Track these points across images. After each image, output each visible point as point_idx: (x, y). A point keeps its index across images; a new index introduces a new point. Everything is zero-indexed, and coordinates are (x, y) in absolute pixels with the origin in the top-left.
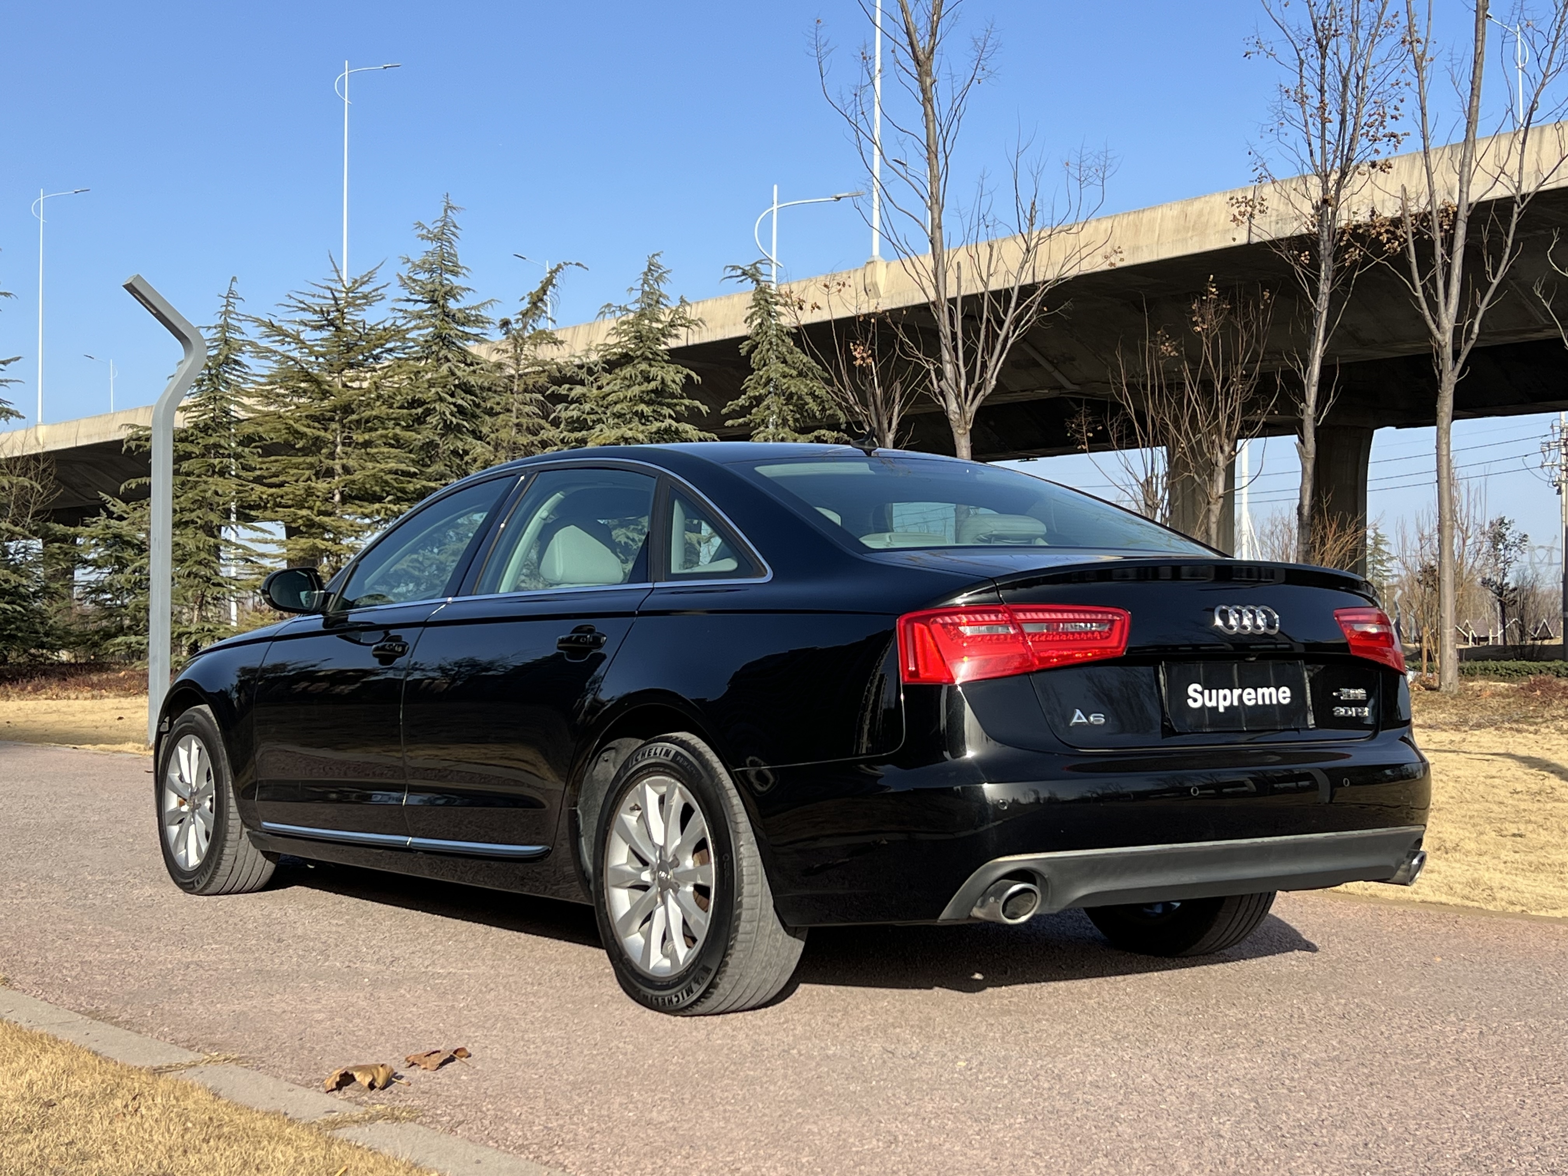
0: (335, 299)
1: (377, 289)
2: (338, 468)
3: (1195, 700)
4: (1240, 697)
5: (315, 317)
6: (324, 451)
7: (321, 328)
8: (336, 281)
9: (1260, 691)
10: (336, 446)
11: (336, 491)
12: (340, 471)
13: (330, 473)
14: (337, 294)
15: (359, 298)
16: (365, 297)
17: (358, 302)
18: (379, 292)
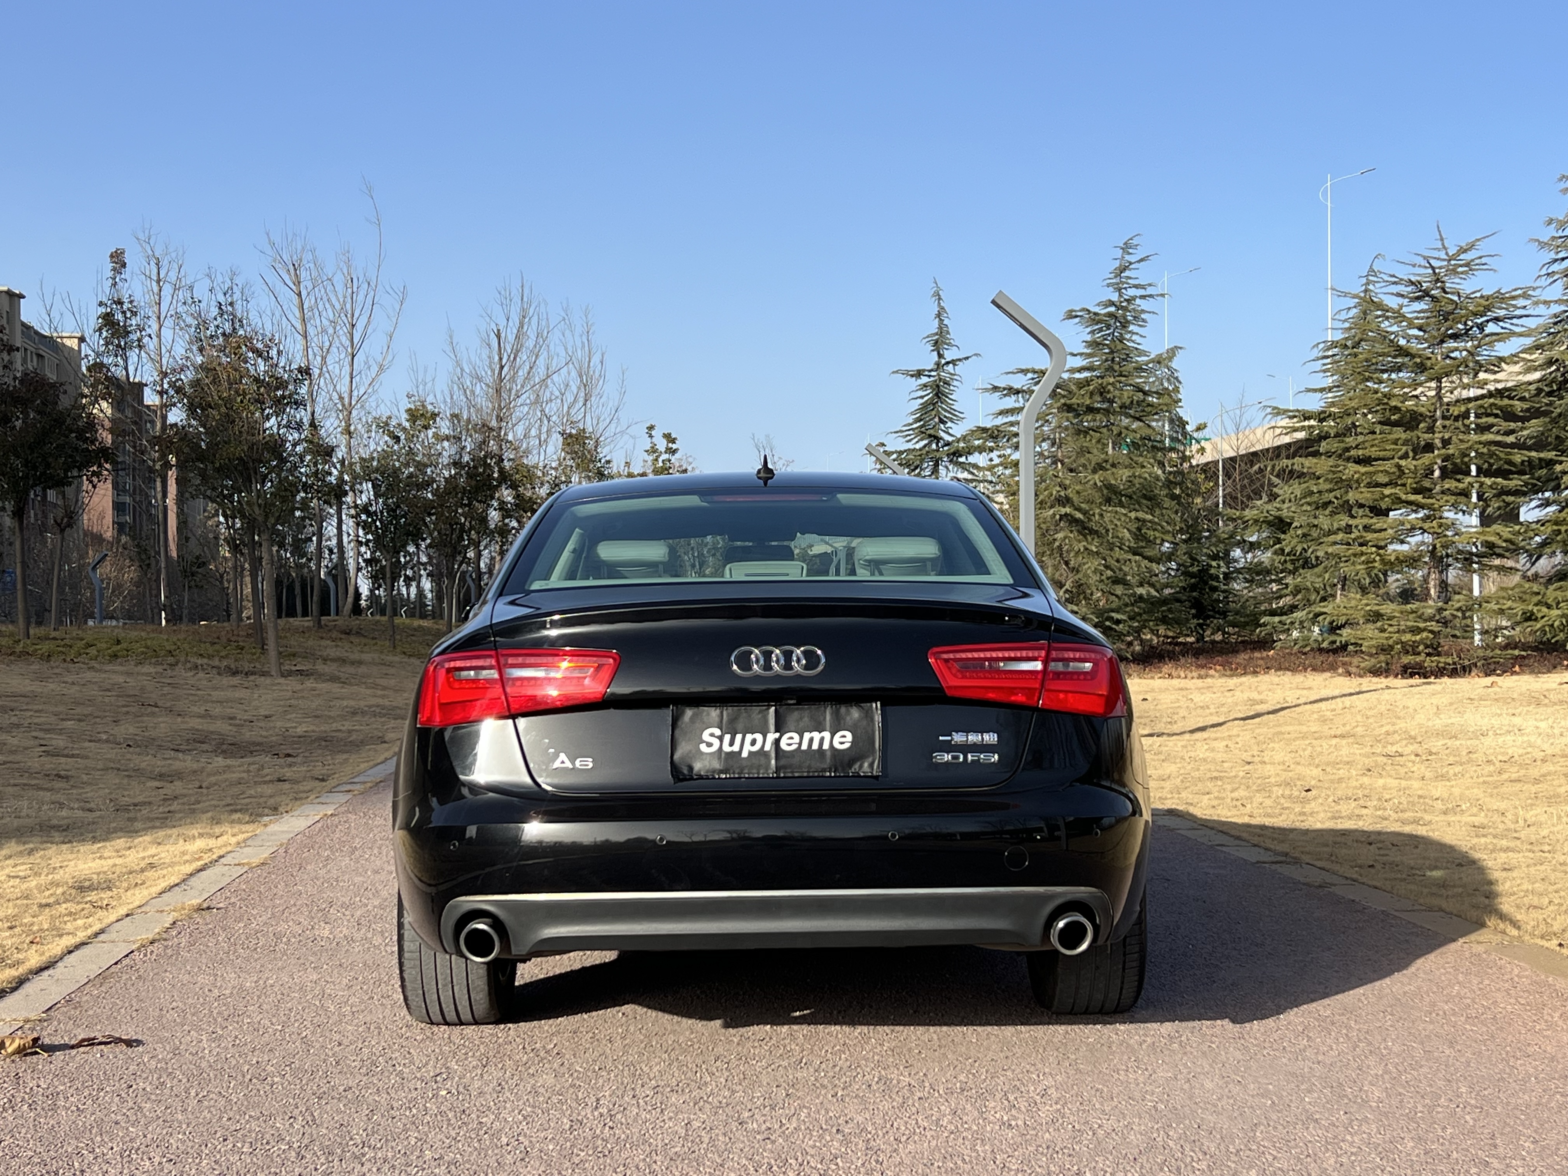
0: (1433, 268)
1: (1480, 258)
2: (1438, 443)
3: (709, 745)
4: (777, 742)
5: (1409, 289)
6: (1422, 425)
7: (1418, 298)
8: (1439, 250)
9: (807, 736)
10: (1435, 421)
11: (1436, 467)
12: (1440, 445)
13: (1429, 447)
14: (1434, 263)
15: (1461, 266)
16: (1467, 265)
17: (1460, 269)
18: (1483, 260)
